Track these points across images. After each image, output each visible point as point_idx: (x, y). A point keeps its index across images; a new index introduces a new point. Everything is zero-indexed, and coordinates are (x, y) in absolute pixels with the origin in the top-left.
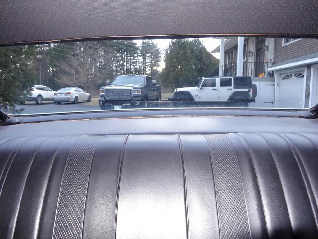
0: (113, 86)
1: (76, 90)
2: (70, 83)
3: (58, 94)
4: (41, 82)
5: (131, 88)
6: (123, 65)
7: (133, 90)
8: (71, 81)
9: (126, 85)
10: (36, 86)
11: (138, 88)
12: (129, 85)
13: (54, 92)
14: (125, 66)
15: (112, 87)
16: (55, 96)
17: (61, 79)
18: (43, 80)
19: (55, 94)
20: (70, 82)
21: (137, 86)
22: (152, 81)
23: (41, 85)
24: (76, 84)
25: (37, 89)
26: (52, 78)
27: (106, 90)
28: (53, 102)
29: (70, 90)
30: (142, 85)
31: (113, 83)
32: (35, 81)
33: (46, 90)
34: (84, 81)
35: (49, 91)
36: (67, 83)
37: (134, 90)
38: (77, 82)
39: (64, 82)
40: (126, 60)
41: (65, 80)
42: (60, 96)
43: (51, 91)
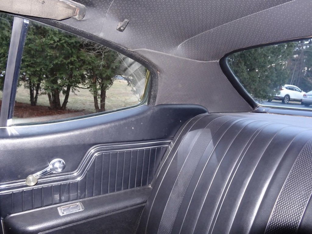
3: (308, 95)
4: (292, 82)
10: (286, 86)
16: (303, 97)
18: (294, 80)
19: (305, 95)
23: (291, 85)
25: (287, 88)
26: (305, 78)
28: (300, 103)
32: (287, 81)
35: (299, 91)
42: (309, 98)
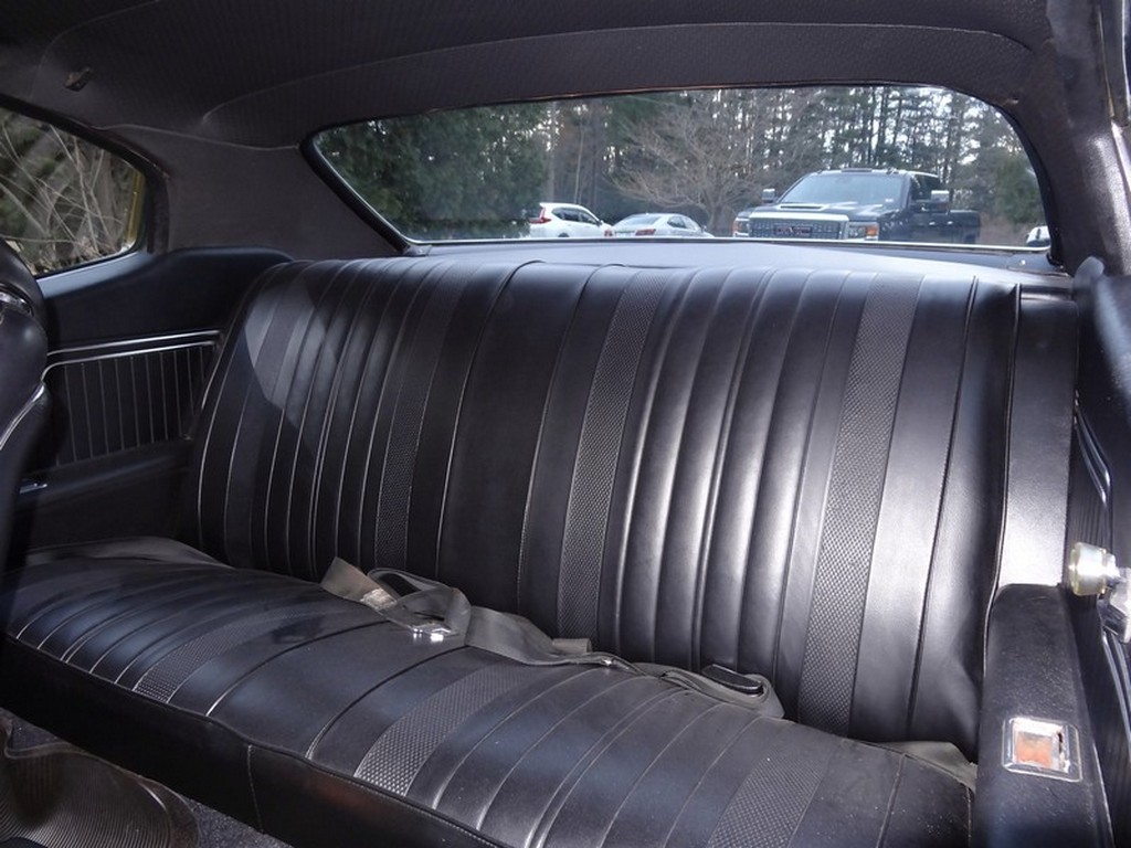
0: (778, 207)
1: (672, 221)
2: (659, 198)
3: (616, 233)
4: (578, 196)
5: (844, 218)
6: (866, 133)
7: (847, 226)
8: (664, 190)
9: (825, 207)
11: (870, 219)
12: (838, 206)
13: (605, 227)
14: (871, 136)
15: (775, 211)
17: (634, 185)
18: (583, 187)
19: (608, 234)
20: (661, 195)
21: (868, 211)
22: (934, 192)
24: (681, 199)
25: (559, 215)
27: (755, 220)
29: (653, 221)
30: (889, 206)
31: (786, 199)
33: (585, 220)
34: (705, 192)
35: (594, 223)
36: (651, 198)
37: (851, 227)
38: (683, 195)
39: (641, 193)
40: (877, 114)
41: (646, 188)
43: (598, 224)
